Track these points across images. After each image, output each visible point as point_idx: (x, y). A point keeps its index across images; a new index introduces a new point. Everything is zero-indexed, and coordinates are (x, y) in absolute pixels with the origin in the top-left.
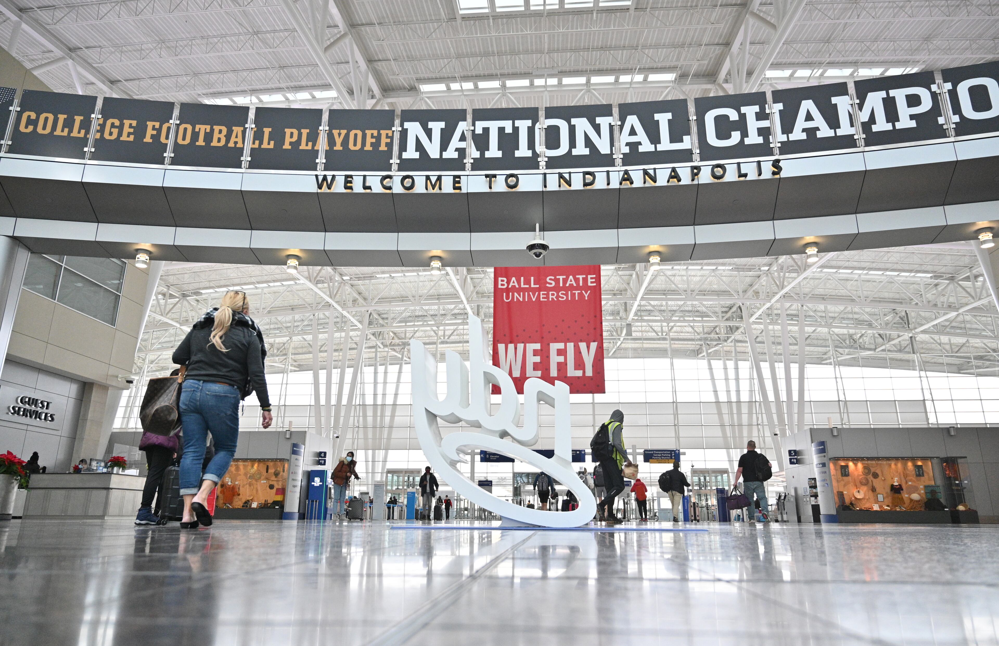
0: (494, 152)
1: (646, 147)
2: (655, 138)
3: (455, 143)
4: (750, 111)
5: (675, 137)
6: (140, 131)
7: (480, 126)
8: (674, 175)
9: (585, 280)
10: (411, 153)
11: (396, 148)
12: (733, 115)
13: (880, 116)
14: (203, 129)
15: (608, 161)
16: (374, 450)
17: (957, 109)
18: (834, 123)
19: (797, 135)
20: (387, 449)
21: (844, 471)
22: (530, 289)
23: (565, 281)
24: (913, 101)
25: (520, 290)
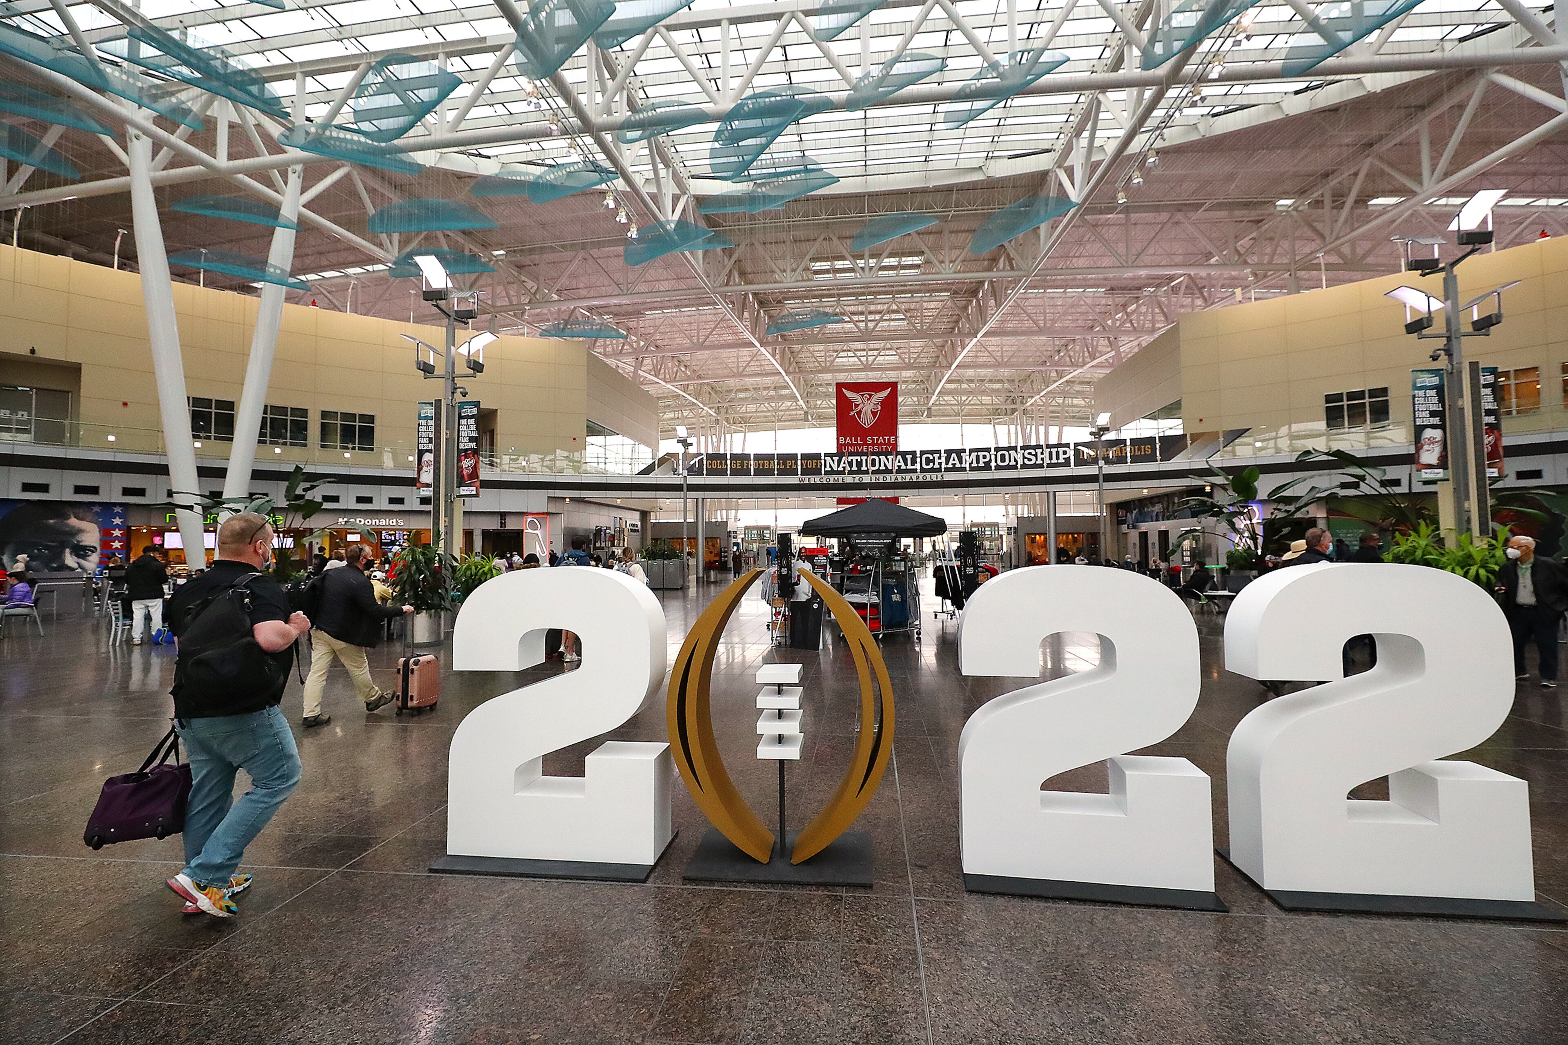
0: (855, 468)
1: (903, 467)
2: (906, 465)
3: (842, 465)
4: (936, 456)
5: (912, 464)
6: (742, 465)
7: (850, 458)
8: (911, 478)
9: (889, 439)
10: (828, 469)
11: (823, 467)
12: (931, 458)
13: (975, 461)
14: (761, 462)
15: (891, 472)
16: (727, 510)
17: (996, 461)
18: (961, 463)
19: (950, 466)
20: (737, 510)
21: (1033, 541)
22: (858, 445)
23: (878, 440)
24: (984, 457)
25: (852, 445)
